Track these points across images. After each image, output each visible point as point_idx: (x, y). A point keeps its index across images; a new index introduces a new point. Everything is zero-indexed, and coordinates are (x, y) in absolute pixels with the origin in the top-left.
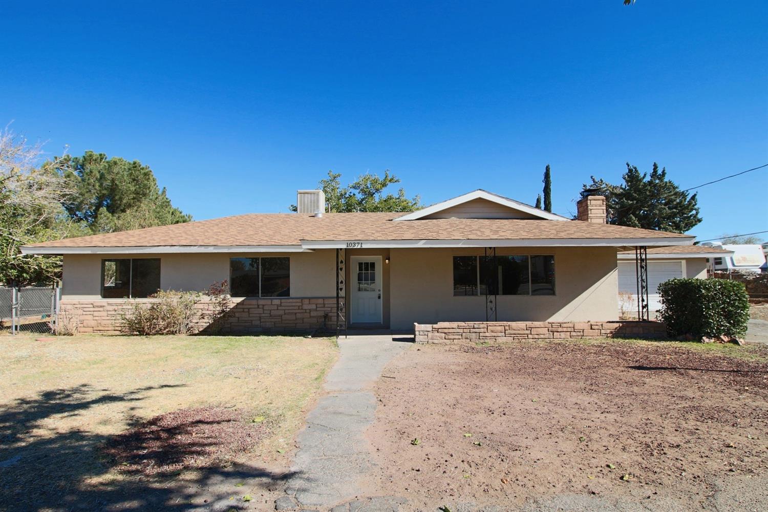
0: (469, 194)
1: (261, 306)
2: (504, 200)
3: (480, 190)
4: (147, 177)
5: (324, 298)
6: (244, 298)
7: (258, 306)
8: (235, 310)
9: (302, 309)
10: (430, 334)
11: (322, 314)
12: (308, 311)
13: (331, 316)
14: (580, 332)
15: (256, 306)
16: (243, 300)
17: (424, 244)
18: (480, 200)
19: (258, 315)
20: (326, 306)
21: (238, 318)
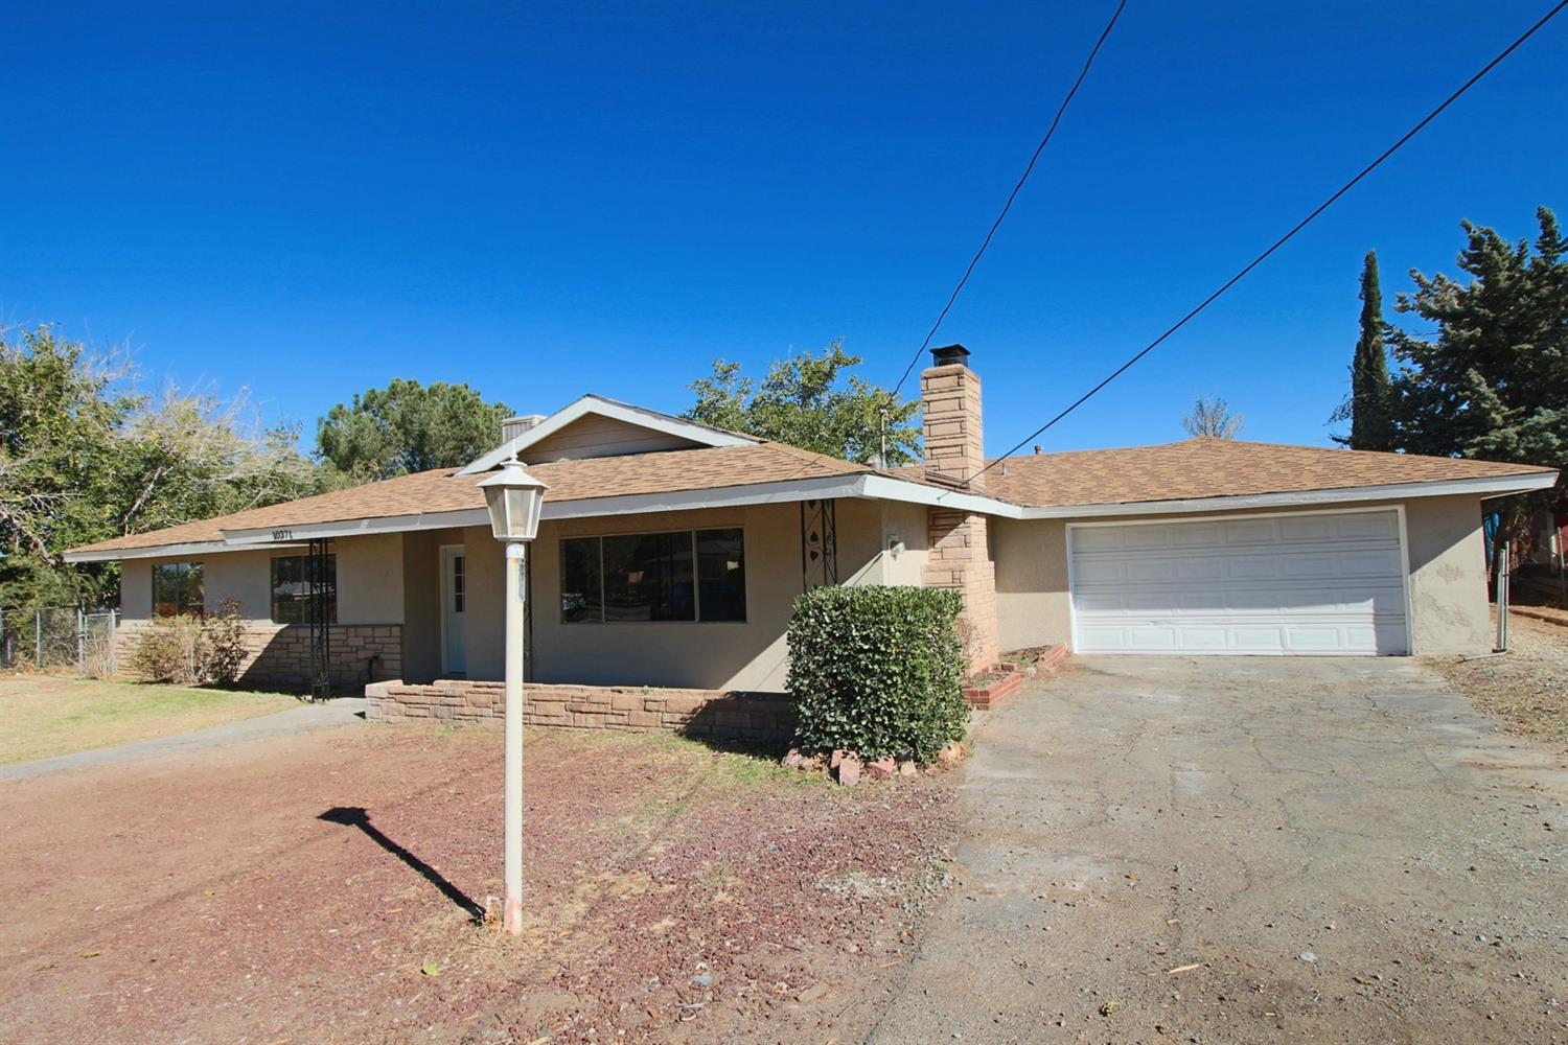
0: (573, 406)
1: (301, 640)
2: (631, 412)
3: (589, 395)
4: (472, 410)
5: (373, 626)
6: (286, 625)
7: (298, 638)
8: (272, 646)
9: (347, 646)
10: (383, 703)
11: (370, 654)
12: (354, 649)
13: (383, 660)
14: (623, 715)
15: (295, 640)
16: (282, 630)
17: (369, 526)
18: (590, 417)
19: (297, 655)
20: (377, 640)
21: (277, 659)
